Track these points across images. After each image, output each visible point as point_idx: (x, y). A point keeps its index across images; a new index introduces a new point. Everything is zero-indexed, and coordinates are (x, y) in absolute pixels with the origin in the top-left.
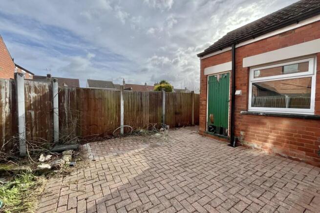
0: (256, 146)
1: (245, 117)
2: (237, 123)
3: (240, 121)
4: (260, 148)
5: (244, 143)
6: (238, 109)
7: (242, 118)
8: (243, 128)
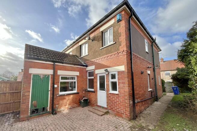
0: (63, 109)
1: (59, 97)
2: (54, 102)
3: (56, 100)
4: (64, 109)
5: (58, 110)
6: (56, 94)
7: (57, 98)
8: (57, 103)
